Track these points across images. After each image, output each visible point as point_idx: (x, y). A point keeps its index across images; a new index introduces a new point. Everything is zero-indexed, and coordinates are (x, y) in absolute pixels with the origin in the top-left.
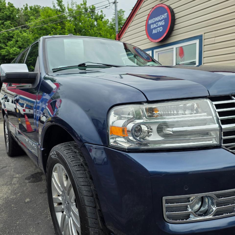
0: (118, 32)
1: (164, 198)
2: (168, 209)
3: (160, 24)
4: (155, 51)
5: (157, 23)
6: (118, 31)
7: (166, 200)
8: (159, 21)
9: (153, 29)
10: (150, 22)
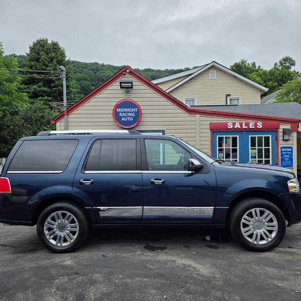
3: (130, 114)
5: (127, 113)
8: (129, 112)
9: (121, 117)
10: (118, 110)
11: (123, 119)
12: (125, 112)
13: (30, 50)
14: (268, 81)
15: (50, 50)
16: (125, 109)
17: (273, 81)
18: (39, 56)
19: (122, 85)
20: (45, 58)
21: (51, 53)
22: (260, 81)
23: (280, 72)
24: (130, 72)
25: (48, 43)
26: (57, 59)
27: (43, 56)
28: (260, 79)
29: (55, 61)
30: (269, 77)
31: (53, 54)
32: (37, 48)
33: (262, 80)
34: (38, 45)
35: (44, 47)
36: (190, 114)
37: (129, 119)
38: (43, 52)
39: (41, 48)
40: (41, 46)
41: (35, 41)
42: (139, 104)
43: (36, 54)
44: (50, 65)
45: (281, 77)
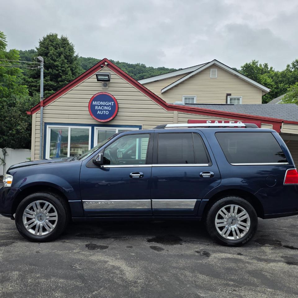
0: (43, 99)
8: (105, 106)
9: (97, 110)
10: (94, 103)
11: (99, 112)
12: (101, 106)
13: (40, 45)
14: (280, 83)
15: (59, 45)
16: (102, 102)
17: (285, 83)
18: (48, 51)
19: (99, 77)
20: (53, 53)
21: (60, 48)
22: (271, 82)
23: (293, 74)
24: (108, 65)
25: (57, 38)
26: (65, 54)
27: (52, 51)
28: (271, 81)
29: (62, 56)
30: (281, 79)
31: (62, 49)
32: (47, 42)
33: (273, 81)
34: (48, 40)
35: (53, 42)
36: (168, 110)
37: (105, 112)
38: (52, 47)
39: (51, 43)
40: (50, 41)
41: (45, 36)
42: (116, 97)
43: (45, 48)
44: (58, 60)
45: (293, 79)
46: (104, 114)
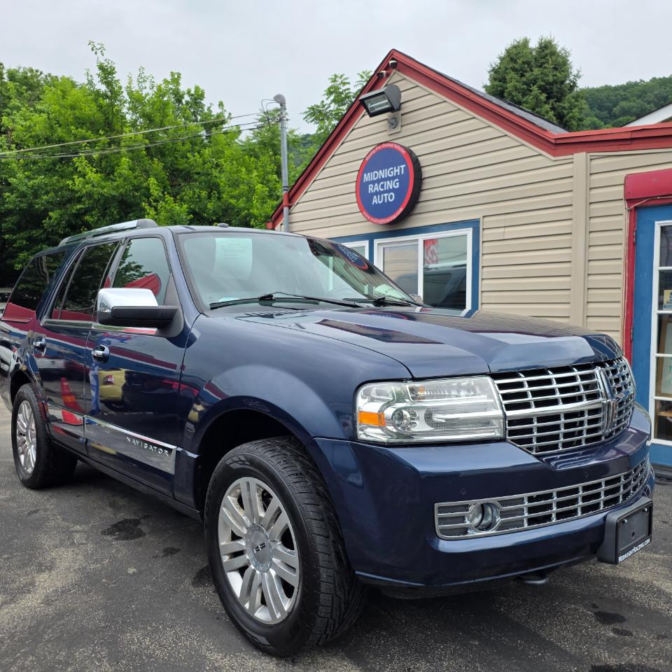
0: (289, 189)
1: (437, 505)
2: (442, 520)
3: (390, 185)
4: (376, 242)
5: (382, 183)
6: (287, 185)
7: (439, 508)
8: (388, 179)
9: (372, 195)
11: (375, 200)
12: (378, 181)
16: (380, 171)
36: (554, 156)
37: (387, 197)
46: (386, 201)
